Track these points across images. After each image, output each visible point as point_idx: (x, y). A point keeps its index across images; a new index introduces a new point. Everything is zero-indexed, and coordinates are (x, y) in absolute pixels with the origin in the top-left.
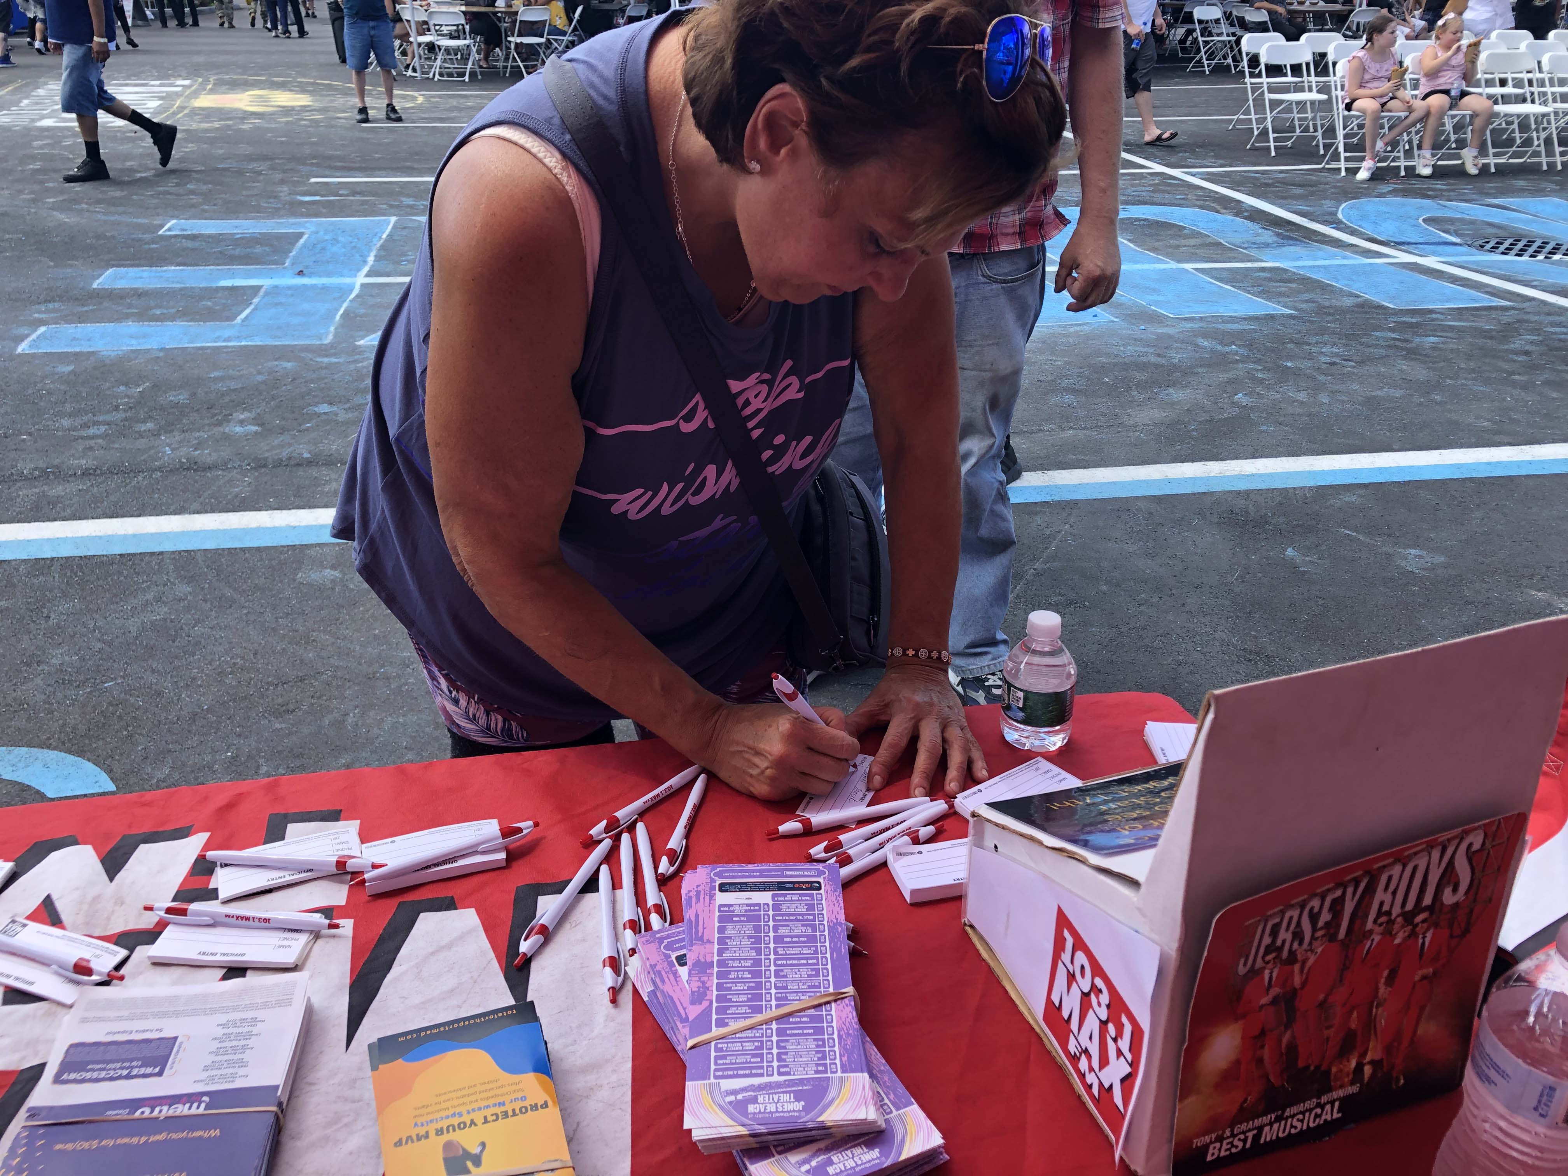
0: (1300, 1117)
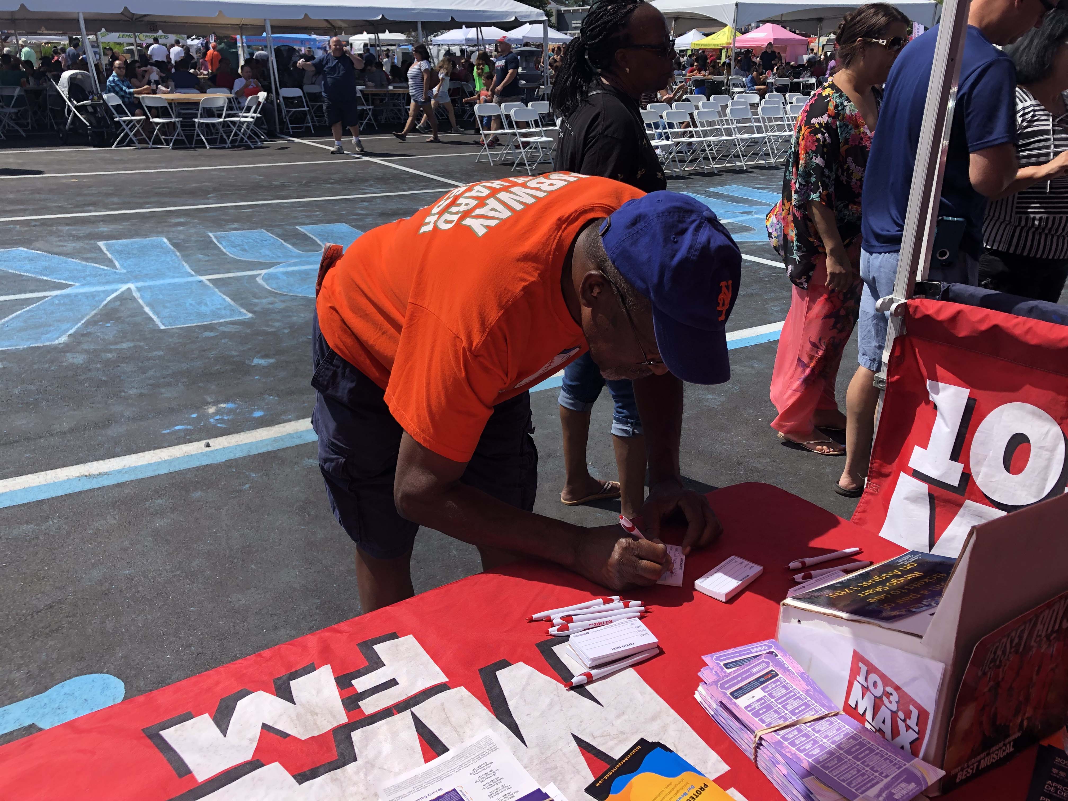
0: (997, 752)
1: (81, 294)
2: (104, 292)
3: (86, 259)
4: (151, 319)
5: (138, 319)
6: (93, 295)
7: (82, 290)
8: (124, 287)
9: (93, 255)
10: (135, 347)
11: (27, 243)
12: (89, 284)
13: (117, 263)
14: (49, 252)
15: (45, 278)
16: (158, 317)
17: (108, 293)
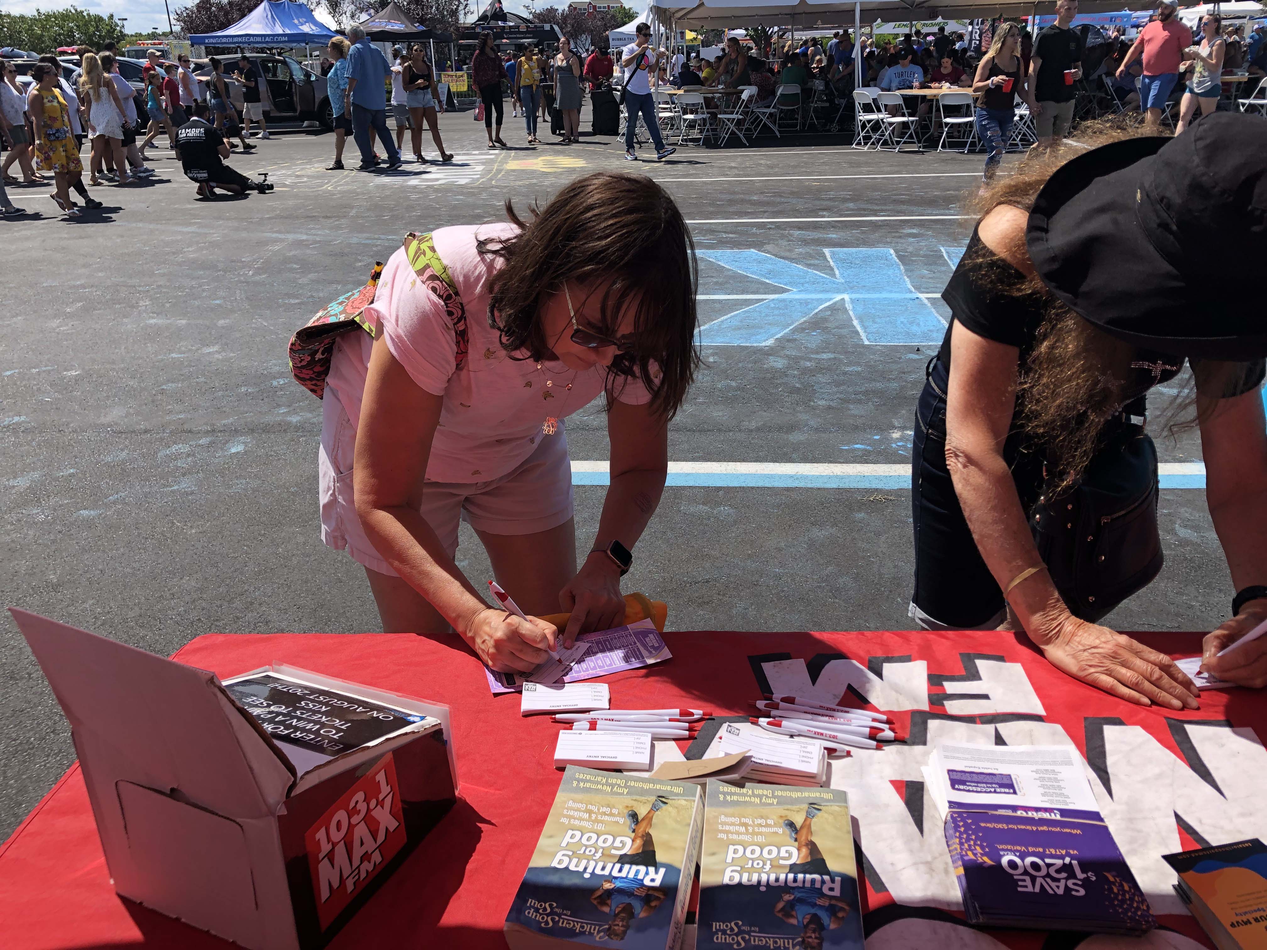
1: (796, 300)
2: (818, 300)
3: (809, 266)
4: (857, 333)
5: (844, 331)
6: (806, 303)
7: (797, 296)
8: (838, 297)
9: (816, 262)
10: (835, 358)
11: (758, 245)
12: (806, 291)
13: (837, 272)
14: (776, 256)
15: (767, 281)
16: (865, 332)
17: (821, 301)
